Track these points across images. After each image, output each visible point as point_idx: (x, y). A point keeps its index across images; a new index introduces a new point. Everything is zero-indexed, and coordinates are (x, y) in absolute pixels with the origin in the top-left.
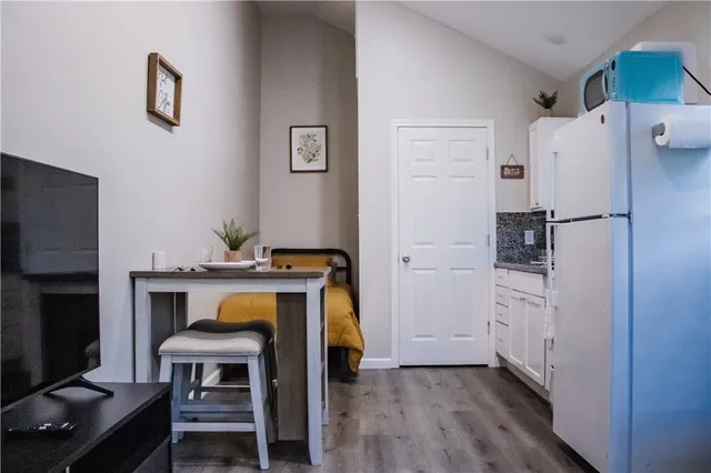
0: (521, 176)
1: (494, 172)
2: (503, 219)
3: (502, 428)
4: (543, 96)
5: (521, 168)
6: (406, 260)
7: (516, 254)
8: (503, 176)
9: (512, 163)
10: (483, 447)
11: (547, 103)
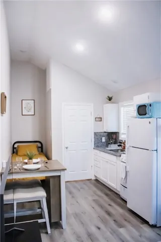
0: (101, 121)
1: (93, 119)
2: (95, 134)
3: (109, 205)
4: (108, 97)
5: (101, 118)
6: (67, 148)
7: (100, 144)
8: (96, 121)
9: (99, 117)
10: (109, 214)
11: (110, 99)
